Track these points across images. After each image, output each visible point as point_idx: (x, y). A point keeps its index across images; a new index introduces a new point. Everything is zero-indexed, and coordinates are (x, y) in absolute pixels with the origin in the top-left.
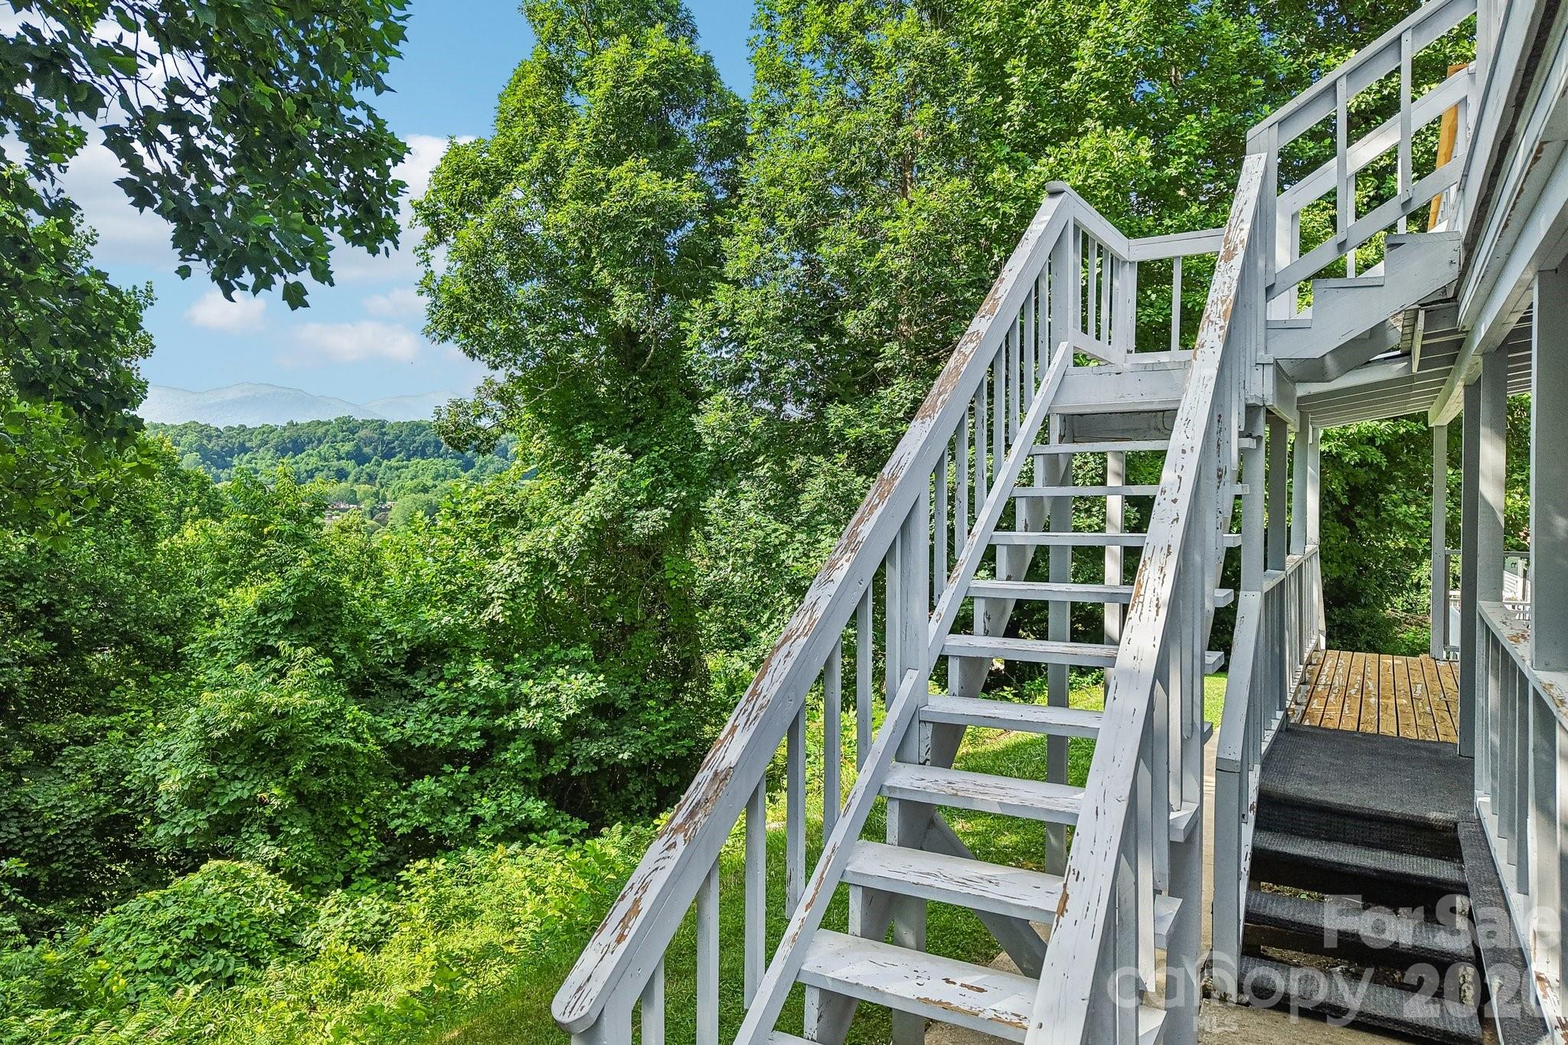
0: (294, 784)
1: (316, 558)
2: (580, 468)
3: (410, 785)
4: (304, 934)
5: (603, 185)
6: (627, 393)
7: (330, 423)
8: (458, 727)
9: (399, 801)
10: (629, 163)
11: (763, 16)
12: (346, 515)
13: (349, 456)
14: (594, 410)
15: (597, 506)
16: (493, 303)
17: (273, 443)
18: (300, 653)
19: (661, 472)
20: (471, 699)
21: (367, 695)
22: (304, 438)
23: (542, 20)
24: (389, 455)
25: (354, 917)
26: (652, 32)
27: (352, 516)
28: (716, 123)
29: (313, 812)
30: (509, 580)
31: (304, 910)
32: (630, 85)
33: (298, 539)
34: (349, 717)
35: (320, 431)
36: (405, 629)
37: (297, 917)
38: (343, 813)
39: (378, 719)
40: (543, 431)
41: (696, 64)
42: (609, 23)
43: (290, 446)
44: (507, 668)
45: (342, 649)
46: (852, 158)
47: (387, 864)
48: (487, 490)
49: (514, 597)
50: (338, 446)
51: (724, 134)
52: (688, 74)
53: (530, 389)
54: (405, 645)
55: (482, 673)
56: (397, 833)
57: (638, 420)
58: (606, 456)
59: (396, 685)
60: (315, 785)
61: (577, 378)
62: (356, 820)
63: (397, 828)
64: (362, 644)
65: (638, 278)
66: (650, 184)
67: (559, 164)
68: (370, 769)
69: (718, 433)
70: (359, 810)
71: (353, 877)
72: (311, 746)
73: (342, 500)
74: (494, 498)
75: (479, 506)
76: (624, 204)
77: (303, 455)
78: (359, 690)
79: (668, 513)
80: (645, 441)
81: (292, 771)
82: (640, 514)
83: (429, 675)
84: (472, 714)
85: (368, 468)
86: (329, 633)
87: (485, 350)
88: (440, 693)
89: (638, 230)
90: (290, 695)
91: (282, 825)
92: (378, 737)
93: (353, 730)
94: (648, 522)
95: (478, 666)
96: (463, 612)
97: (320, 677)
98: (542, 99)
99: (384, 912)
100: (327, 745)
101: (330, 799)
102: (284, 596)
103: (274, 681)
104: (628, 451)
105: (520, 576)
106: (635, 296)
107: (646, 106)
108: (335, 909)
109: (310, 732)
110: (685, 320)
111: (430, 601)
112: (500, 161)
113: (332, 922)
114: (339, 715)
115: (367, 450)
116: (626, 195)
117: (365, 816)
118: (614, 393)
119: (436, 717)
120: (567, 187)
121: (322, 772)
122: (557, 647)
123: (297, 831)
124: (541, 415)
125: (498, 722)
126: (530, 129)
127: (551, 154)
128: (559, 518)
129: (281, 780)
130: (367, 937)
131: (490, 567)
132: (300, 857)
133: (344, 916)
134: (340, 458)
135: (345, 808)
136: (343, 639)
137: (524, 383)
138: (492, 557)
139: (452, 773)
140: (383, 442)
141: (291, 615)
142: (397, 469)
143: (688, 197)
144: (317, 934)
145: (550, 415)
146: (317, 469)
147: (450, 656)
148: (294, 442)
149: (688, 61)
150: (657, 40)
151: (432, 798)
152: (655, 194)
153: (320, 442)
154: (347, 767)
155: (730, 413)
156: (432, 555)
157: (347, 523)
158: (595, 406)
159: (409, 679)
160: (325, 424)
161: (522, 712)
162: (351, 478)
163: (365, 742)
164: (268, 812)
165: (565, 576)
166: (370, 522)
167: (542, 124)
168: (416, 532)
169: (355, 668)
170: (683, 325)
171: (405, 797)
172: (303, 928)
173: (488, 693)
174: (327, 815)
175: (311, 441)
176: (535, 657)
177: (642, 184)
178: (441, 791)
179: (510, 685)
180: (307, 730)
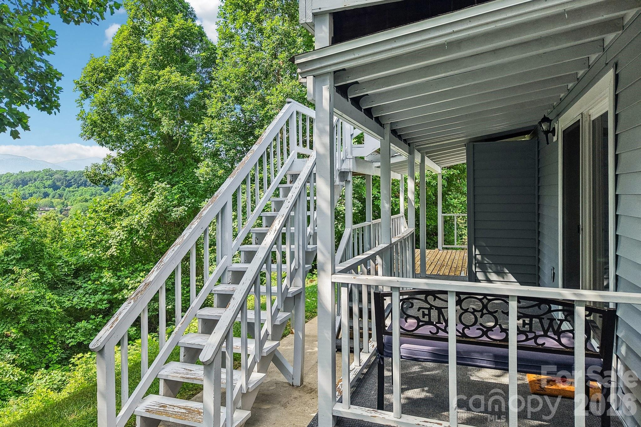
0: (22, 327)
1: (31, 231)
2: (149, 191)
3: (75, 325)
4: (26, 388)
5: (157, 77)
6: (169, 160)
7: (40, 172)
8: (97, 299)
9: (71, 332)
10: (168, 69)
11: (222, 13)
12: (48, 213)
13: (50, 186)
14: (155, 168)
15: (155, 206)
16: (110, 124)
17: (12, 181)
18: (24, 272)
19: (184, 192)
20: (103, 288)
21: (56, 288)
22: (28, 179)
23: (131, 9)
24: (69, 186)
25: (50, 379)
26: (176, 16)
27: (51, 213)
28: (204, 54)
29: (31, 339)
30: (119, 238)
31: (27, 378)
32: (168, 37)
33: (23, 223)
34: (47, 298)
35: (35, 176)
36: (73, 260)
37: (23, 381)
38: (45, 339)
39: (61, 298)
40: (134, 176)
41: (196, 30)
42: (159, 12)
43: (21, 182)
44: (119, 274)
45: (44, 269)
46: (255, 71)
47: (66, 358)
48: (110, 201)
49: (121, 245)
50: (44, 182)
51: (207, 58)
52: (192, 34)
53: (127, 159)
54: (73, 267)
55: (107, 276)
56: (70, 345)
57: (174, 171)
58: (159, 186)
59: (69, 284)
60: (32, 327)
61: (148, 154)
62: (51, 341)
63: (69, 343)
64: (53, 267)
65: (172, 115)
66: (176, 78)
67: (138, 68)
68: (57, 319)
69: (205, 176)
70: (52, 337)
71: (50, 365)
72: (30, 311)
73: (46, 206)
74: (112, 204)
75: (106, 207)
76: (165, 85)
77: (27, 186)
78: (52, 287)
79: (186, 209)
80: (177, 180)
81: (21, 322)
82: (175, 209)
83: (84, 279)
84: (103, 294)
85: (58, 191)
86: (38, 262)
87: (107, 143)
88: (89, 286)
89: (171, 96)
90: (20, 289)
91: (16, 345)
92: (61, 306)
93: (49, 303)
94: (178, 212)
95: (106, 274)
96: (99, 252)
97: (33, 281)
98: (130, 42)
99: (63, 376)
100: (37, 310)
101: (39, 333)
102: (16, 248)
103: (12, 284)
104: (168, 183)
105: (123, 236)
106: (170, 122)
107: (175, 46)
108: (41, 377)
109: (29, 305)
110: (192, 131)
111: (84, 248)
112: (113, 66)
113: (40, 382)
114: (43, 297)
115: (58, 184)
116: (166, 82)
117: (55, 339)
118: (163, 160)
119: (87, 296)
120: (142, 78)
121: (35, 322)
122: (140, 264)
123: (24, 347)
124: (132, 169)
125: (115, 296)
126: (125, 53)
127: (134, 64)
128: (140, 211)
129: (16, 326)
130: (55, 386)
131: (111, 233)
132: (25, 358)
133: (45, 379)
134: (45, 187)
135: (46, 336)
136: (45, 265)
137: (125, 156)
138: (112, 228)
139: (95, 319)
140: (66, 180)
141: (20, 256)
142: (73, 192)
143: (193, 83)
144: (33, 387)
145: (136, 169)
146: (34, 192)
147: (94, 270)
148: (23, 180)
149: (192, 29)
150: (179, 20)
151: (86, 330)
152: (178, 82)
153: (35, 180)
154: (47, 319)
155: (210, 168)
156: (85, 228)
157: (48, 216)
158: (155, 165)
159: (75, 281)
160: (37, 172)
161: (125, 291)
162: (50, 196)
163: (55, 308)
164: (10, 340)
165: (142, 235)
166: (60, 216)
167: (131, 52)
168: (77, 219)
169: (50, 277)
170: (190, 133)
171: (74, 330)
172: (26, 385)
173: (110, 285)
174: (38, 340)
175: (31, 180)
176: (131, 269)
177: (173, 78)
178: (90, 326)
179: (120, 281)
180: (28, 304)
